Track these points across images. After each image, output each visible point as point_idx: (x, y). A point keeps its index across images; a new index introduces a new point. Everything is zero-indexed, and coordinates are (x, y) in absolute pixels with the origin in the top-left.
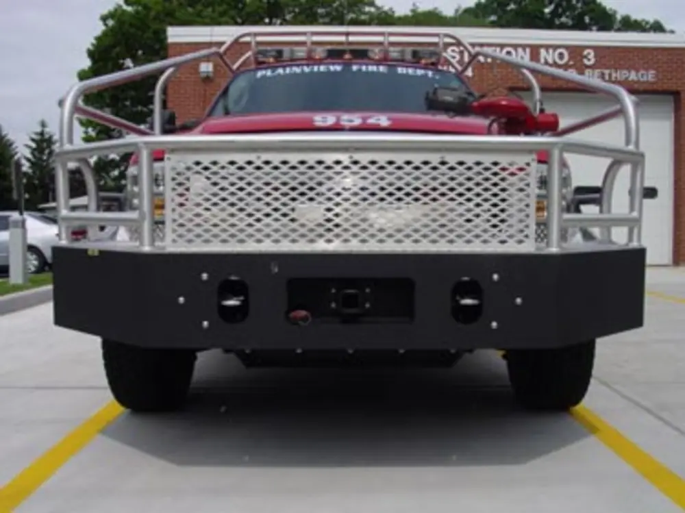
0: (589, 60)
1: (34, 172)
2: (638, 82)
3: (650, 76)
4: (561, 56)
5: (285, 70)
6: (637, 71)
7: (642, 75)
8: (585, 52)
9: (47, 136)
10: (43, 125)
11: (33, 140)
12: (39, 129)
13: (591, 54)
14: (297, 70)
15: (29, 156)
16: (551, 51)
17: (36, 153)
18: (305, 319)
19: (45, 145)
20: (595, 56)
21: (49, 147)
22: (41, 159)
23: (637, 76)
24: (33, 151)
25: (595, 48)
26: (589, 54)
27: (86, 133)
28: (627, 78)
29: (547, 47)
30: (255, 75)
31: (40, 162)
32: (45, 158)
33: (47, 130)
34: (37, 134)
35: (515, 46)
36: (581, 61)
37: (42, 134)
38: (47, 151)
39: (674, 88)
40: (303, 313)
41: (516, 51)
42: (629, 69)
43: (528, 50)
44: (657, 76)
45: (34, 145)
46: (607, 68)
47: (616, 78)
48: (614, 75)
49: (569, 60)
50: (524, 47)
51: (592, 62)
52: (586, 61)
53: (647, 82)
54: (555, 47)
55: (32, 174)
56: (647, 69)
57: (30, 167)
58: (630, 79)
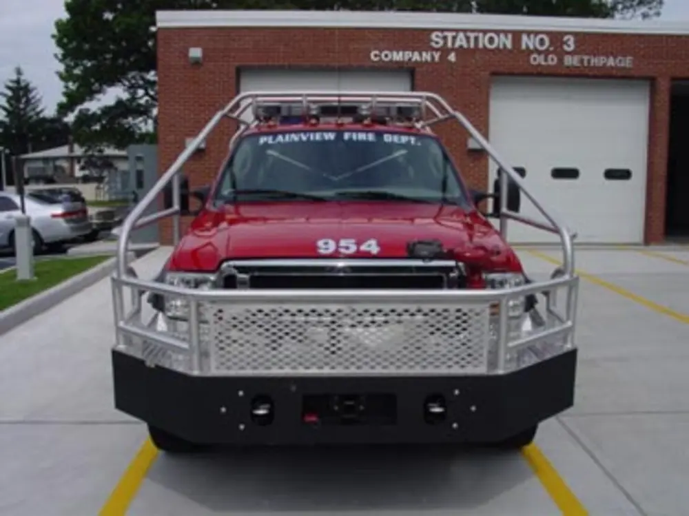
0: (569, 46)
1: (11, 121)
2: (616, 68)
3: (628, 62)
4: (542, 42)
5: (284, 138)
6: (615, 57)
7: (620, 61)
8: (566, 38)
9: (23, 84)
10: (19, 72)
11: (9, 88)
12: (15, 77)
13: (571, 40)
14: (295, 137)
15: (6, 105)
16: (532, 36)
17: (13, 102)
18: (315, 423)
19: (21, 93)
20: (576, 42)
21: (26, 94)
22: (18, 108)
23: (615, 61)
24: (9, 100)
25: (575, 34)
26: (568, 40)
27: (67, 87)
28: (605, 64)
29: (529, 33)
30: (258, 140)
31: (16, 111)
32: (22, 106)
33: (23, 78)
34: (12, 81)
35: (497, 32)
36: (561, 47)
37: (18, 82)
38: (24, 100)
39: (650, 74)
40: (314, 419)
41: (498, 36)
42: (607, 55)
43: (510, 36)
44: (634, 62)
45: (10, 93)
46: (587, 54)
47: (594, 63)
48: (592, 61)
49: (550, 46)
50: (506, 32)
51: (572, 48)
52: (566, 48)
53: (624, 68)
54: (537, 33)
55: (8, 124)
56: (625, 56)
57: (7, 116)
58: (609, 64)
